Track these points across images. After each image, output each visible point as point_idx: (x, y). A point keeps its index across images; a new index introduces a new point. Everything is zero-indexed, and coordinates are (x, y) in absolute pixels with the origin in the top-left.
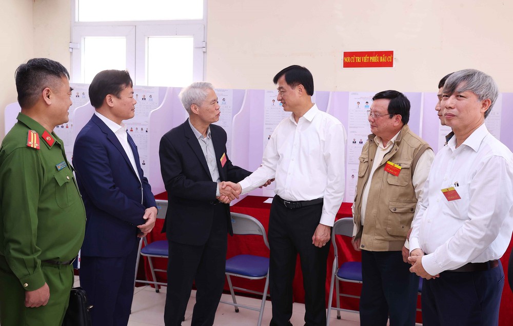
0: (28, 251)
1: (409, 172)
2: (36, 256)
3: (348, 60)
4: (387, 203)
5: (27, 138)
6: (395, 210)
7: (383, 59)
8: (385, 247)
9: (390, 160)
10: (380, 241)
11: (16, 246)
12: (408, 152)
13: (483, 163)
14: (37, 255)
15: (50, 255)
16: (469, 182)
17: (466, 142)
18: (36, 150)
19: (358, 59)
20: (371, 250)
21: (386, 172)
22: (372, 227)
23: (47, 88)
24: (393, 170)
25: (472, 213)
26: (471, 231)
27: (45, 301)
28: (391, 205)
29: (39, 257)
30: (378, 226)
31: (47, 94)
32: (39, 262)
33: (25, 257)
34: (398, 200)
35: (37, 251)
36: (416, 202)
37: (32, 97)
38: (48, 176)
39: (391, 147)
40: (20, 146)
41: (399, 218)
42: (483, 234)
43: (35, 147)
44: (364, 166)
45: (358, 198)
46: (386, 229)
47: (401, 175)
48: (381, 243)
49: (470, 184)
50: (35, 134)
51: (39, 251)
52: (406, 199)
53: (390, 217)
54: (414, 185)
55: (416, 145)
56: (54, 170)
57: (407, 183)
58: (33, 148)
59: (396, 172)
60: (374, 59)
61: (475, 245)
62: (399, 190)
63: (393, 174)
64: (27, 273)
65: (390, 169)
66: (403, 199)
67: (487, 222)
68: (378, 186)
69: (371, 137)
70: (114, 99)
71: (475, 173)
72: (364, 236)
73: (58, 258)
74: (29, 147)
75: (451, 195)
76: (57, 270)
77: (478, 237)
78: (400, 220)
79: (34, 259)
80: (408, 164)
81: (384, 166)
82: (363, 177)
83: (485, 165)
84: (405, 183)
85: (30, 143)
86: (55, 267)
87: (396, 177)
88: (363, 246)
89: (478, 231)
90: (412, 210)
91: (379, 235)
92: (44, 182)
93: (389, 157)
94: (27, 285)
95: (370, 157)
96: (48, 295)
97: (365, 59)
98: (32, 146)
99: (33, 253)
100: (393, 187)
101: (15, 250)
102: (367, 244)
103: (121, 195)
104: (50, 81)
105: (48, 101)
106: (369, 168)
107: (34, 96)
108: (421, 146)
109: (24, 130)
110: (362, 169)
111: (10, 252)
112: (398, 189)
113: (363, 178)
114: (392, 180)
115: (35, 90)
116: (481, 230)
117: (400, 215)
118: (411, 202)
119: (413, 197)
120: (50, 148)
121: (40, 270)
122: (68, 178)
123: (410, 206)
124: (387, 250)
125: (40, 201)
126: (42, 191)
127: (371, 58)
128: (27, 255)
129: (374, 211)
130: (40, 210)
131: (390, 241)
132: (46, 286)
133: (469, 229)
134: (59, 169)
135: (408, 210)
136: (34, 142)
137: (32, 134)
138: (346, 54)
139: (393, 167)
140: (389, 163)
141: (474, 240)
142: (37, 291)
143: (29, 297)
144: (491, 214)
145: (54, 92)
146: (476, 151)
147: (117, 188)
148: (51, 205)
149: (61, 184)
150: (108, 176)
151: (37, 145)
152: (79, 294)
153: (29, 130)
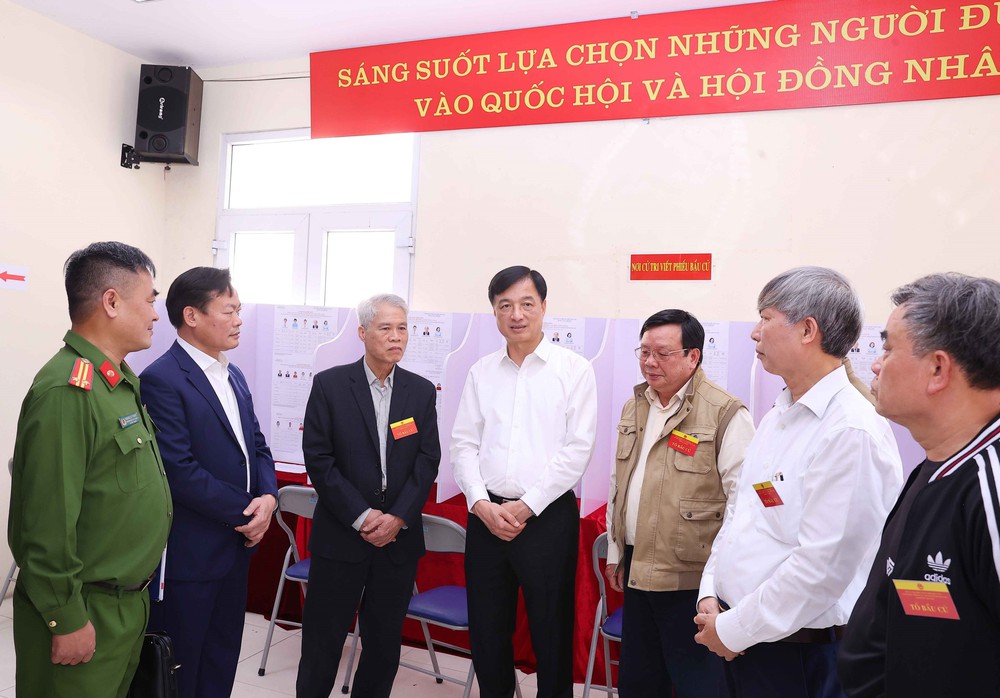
0: (58, 565)
1: (712, 448)
2: (71, 574)
3: (638, 267)
4: (675, 504)
5: (73, 371)
6: (690, 515)
7: (694, 267)
8: (673, 584)
9: (679, 428)
10: (663, 573)
11: (39, 556)
12: (708, 414)
13: (827, 440)
14: (75, 572)
15: (101, 573)
16: (803, 474)
17: (804, 400)
18: (84, 391)
19: (655, 267)
20: (647, 590)
21: (671, 450)
22: (650, 547)
23: (111, 290)
24: (684, 446)
25: (805, 535)
26: (798, 568)
27: (87, 655)
28: (684, 508)
29: (77, 576)
30: (660, 546)
31: (110, 299)
32: (78, 584)
33: (51, 575)
34: (694, 499)
35: (74, 566)
36: (725, 500)
37: (86, 304)
38: (103, 437)
39: (677, 406)
40: (59, 383)
41: (697, 530)
42: (821, 576)
43: (83, 386)
44: (629, 440)
45: (621, 498)
46: (674, 551)
47: (698, 453)
48: (665, 576)
49: (802, 478)
50: (87, 366)
51: (78, 565)
52: (707, 496)
53: (682, 529)
54: (721, 472)
55: (722, 401)
56: (116, 426)
57: (709, 469)
58: (79, 387)
59: (688, 449)
60: (680, 266)
61: (807, 595)
62: (696, 481)
63: (684, 453)
64: (55, 602)
65: (679, 443)
66: (702, 497)
67: (830, 555)
68: (658, 474)
69: (639, 390)
70: (197, 316)
71: (813, 458)
72: (635, 564)
73: (115, 579)
74: (72, 387)
75: (768, 496)
76: (113, 600)
77: (812, 581)
78: (698, 533)
79: (68, 579)
80: (710, 435)
81: (668, 439)
82: (627, 459)
83: (831, 445)
84: (706, 467)
85: (75, 379)
86: (110, 595)
87: (690, 458)
88: (633, 583)
89: (813, 571)
90: (719, 517)
91: (661, 561)
92: (97, 447)
93: (675, 422)
94: (54, 624)
95: (639, 424)
96: (92, 643)
97: (666, 266)
98: (77, 384)
99: (67, 569)
100: (685, 474)
101: (37, 562)
102: (641, 579)
103: (203, 473)
104: (116, 276)
105: (112, 313)
106: (637, 445)
107: (90, 301)
108: (730, 404)
109: (71, 357)
110: (625, 444)
111: (27, 565)
112: (694, 479)
113: (627, 461)
114: (683, 463)
115: (91, 292)
116: (819, 569)
117: (697, 525)
118: (714, 502)
119: (719, 493)
120: (112, 390)
121: (80, 599)
122: (139, 440)
123: (715, 508)
124: (676, 589)
125: (87, 479)
126: (91, 462)
127: (675, 265)
128: (56, 571)
129: (653, 518)
130: (87, 495)
131: (681, 573)
132: (90, 628)
133: (796, 564)
134: (124, 424)
135: (712, 515)
136: (82, 376)
137: (82, 364)
138: (635, 259)
139: (684, 439)
140: (676, 433)
141: (805, 585)
142: (71, 635)
143: (57, 646)
144: (836, 538)
145: (121, 297)
146: (820, 416)
147: (195, 463)
148: (106, 487)
149: (125, 450)
150: (181, 441)
151: (87, 383)
152: (158, 643)
153: (78, 359)
